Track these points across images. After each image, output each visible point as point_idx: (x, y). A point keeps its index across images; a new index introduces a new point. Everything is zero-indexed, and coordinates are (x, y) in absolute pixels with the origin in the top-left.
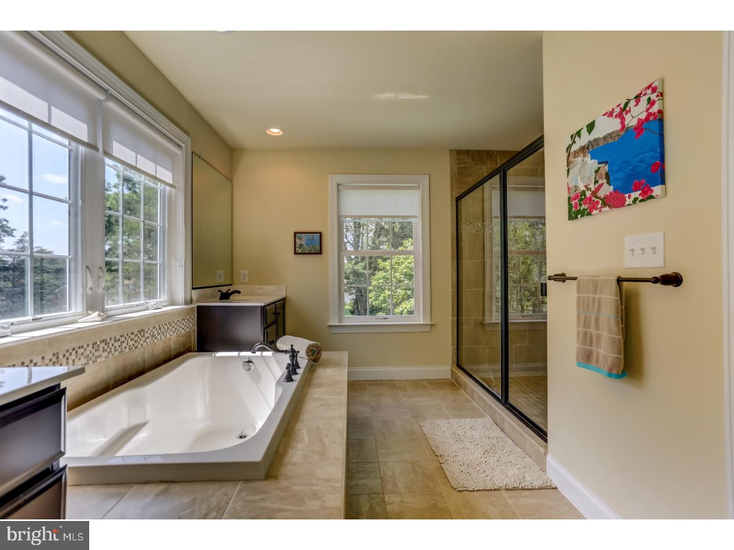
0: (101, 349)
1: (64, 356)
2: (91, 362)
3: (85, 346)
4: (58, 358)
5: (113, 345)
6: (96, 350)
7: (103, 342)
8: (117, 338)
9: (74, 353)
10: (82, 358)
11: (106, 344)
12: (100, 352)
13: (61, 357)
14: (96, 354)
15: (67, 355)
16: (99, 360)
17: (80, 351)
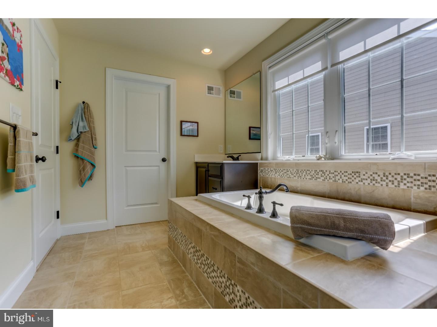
0: (320, 175)
1: (301, 172)
2: (313, 179)
3: (310, 171)
4: (298, 172)
5: (328, 175)
6: (316, 174)
7: (321, 171)
8: (332, 171)
9: (305, 172)
10: (309, 175)
11: (323, 173)
12: (320, 176)
13: (299, 172)
14: (317, 176)
15: (302, 172)
16: (318, 180)
17: (308, 172)
